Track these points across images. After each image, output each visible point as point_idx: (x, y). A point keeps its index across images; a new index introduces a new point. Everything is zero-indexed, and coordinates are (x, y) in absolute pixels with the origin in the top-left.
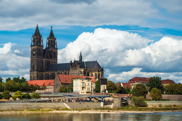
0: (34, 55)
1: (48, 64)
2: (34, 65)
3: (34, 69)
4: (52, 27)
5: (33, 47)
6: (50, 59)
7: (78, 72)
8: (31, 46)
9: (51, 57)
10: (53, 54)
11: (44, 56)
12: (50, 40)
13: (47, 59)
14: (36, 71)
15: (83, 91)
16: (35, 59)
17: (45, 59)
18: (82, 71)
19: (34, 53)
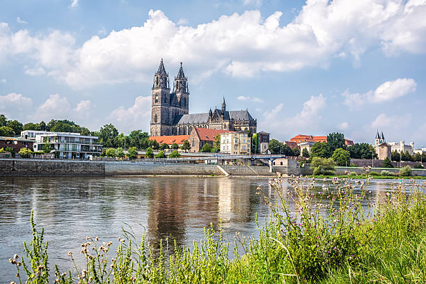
0: (156, 101)
1: (176, 114)
2: (156, 116)
3: (156, 121)
4: (181, 63)
5: (156, 91)
6: (178, 107)
7: (221, 125)
8: (153, 88)
9: (180, 105)
11: (170, 103)
12: (178, 81)
13: (174, 108)
14: (159, 124)
15: (236, 151)
16: (158, 108)
17: (172, 108)
18: (227, 123)
19: (157, 98)
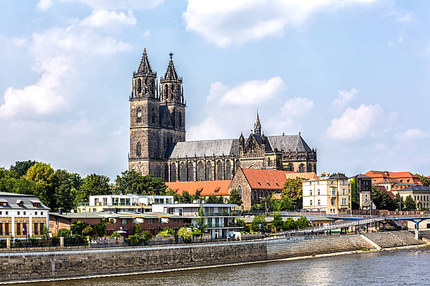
0: (139, 120)
1: (168, 141)
2: (139, 145)
3: (139, 154)
4: (171, 55)
5: (136, 103)
6: (171, 129)
7: (262, 161)
8: (131, 99)
9: (174, 125)
10: (177, 119)
11: (160, 123)
12: (168, 84)
13: (166, 131)
14: (145, 158)
15: (333, 208)
16: (143, 131)
17: (163, 130)
18: (273, 158)
19: (140, 115)
